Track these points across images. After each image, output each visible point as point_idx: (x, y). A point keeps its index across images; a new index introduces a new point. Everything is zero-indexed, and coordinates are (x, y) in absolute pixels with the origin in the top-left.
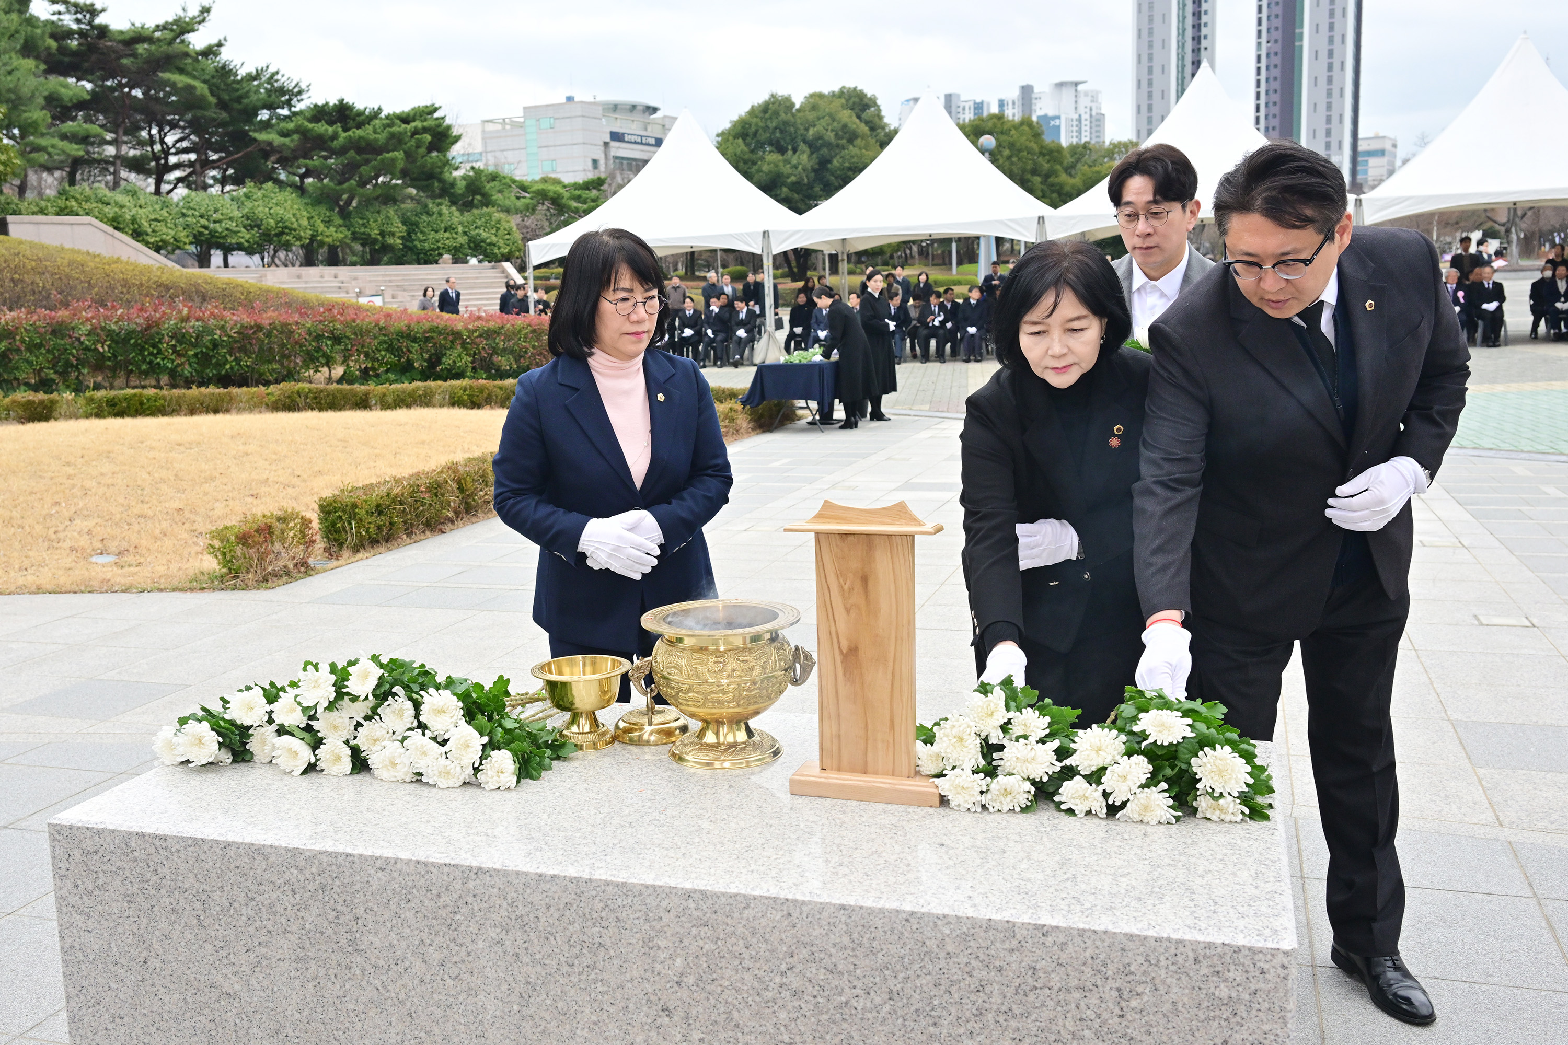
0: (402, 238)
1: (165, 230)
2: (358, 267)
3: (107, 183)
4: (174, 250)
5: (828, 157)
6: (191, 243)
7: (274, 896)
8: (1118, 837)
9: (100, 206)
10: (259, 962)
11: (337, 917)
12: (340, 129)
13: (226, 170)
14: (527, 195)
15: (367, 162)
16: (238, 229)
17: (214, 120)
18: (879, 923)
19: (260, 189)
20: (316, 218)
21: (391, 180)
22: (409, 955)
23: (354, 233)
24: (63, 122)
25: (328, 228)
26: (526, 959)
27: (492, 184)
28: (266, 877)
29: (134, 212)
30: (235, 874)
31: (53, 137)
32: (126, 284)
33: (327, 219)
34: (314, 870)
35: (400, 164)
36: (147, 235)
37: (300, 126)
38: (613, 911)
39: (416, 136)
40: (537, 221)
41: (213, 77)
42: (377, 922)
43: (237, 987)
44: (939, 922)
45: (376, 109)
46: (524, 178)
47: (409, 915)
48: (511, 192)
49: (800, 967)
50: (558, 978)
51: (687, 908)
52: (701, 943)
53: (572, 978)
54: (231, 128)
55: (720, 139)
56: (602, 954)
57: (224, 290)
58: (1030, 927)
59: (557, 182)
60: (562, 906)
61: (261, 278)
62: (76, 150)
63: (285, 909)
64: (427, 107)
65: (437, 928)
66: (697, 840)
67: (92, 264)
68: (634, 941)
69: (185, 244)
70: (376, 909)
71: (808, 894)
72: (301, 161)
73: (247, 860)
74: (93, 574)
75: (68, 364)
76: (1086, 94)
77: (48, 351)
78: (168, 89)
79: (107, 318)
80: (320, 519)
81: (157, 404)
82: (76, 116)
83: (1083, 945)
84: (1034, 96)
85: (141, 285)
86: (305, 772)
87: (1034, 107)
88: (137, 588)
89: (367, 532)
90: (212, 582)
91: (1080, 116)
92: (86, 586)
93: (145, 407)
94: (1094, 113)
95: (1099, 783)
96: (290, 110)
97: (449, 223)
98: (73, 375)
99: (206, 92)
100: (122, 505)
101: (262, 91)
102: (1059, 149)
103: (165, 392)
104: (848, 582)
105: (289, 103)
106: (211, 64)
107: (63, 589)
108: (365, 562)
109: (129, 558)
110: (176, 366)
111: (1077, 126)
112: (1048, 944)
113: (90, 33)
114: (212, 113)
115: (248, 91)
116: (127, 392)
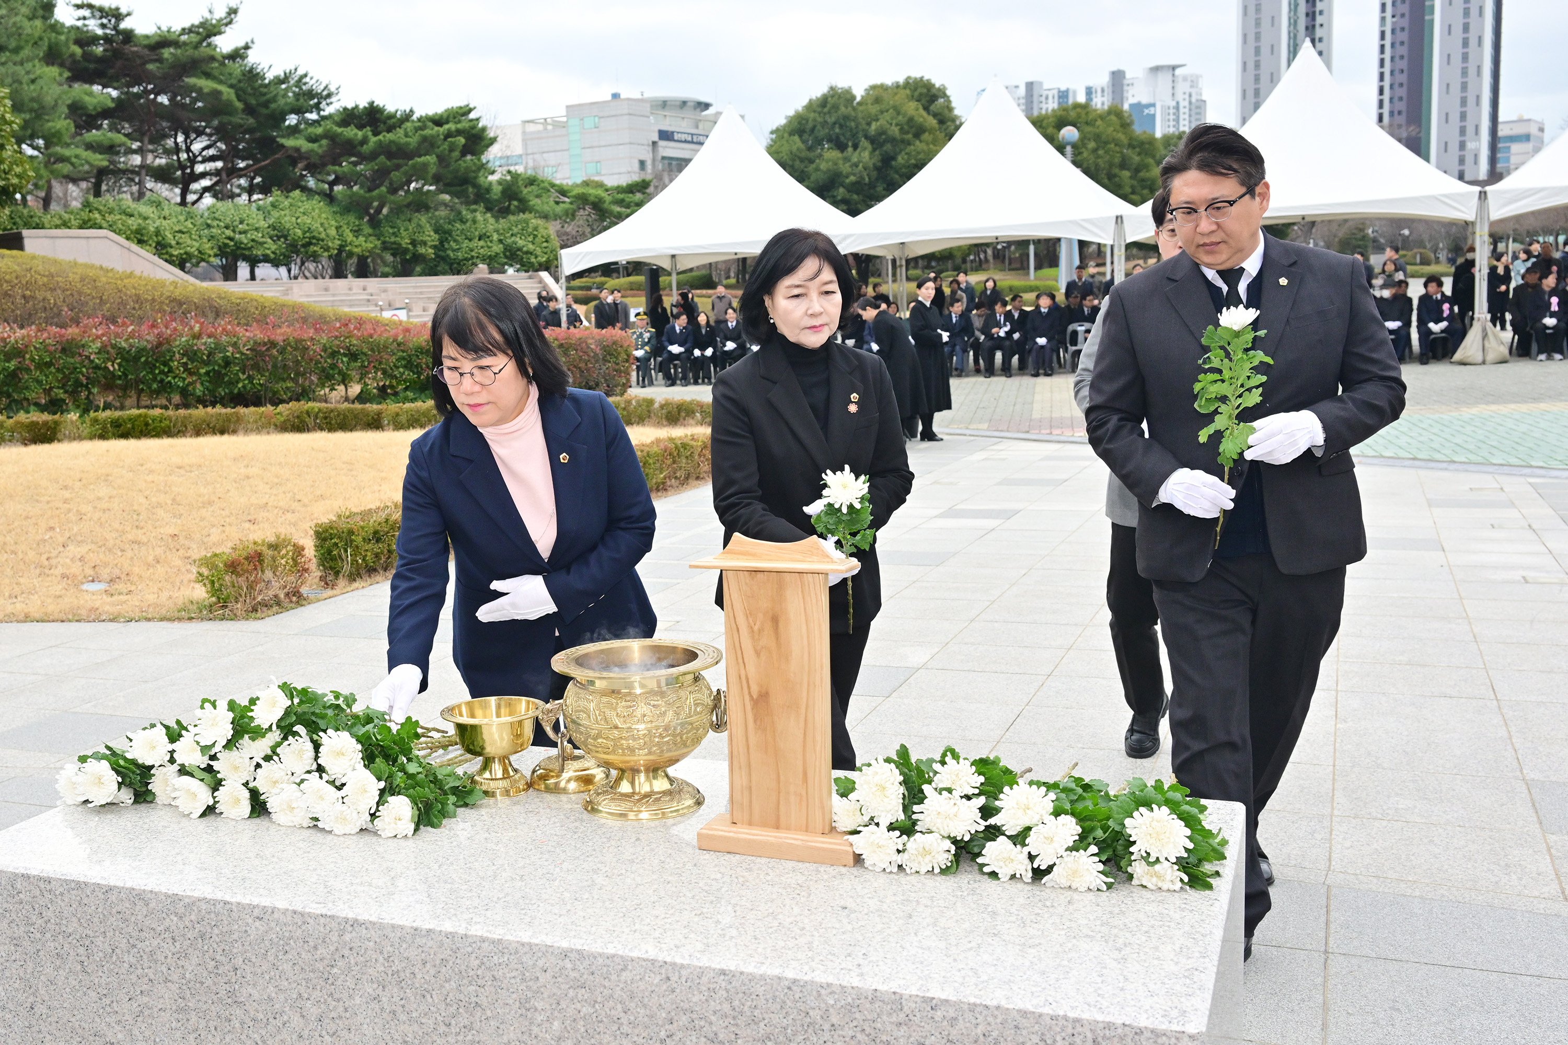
0: (434, 247)
1: (189, 242)
2: (391, 279)
3: (132, 194)
4: (198, 263)
5: (892, 154)
6: (216, 256)
7: (155, 943)
8: (1039, 903)
9: (124, 217)
10: (141, 1011)
11: (216, 967)
12: (370, 133)
13: (253, 178)
14: (567, 200)
15: (397, 167)
16: (264, 240)
17: (241, 126)
18: (760, 991)
19: (287, 197)
20: (345, 227)
21: (423, 185)
22: (287, 1009)
23: (384, 243)
24: (88, 131)
25: (357, 237)
26: (403, 1017)
27: (529, 189)
28: (147, 923)
29: (158, 223)
30: (117, 920)
31: (77, 147)
32: (138, 299)
33: (355, 228)
34: (193, 917)
35: (433, 169)
36: (171, 247)
37: (328, 131)
38: (489, 969)
39: (449, 139)
40: (579, 227)
41: (240, 81)
42: (255, 974)
43: (120, 1036)
44: (823, 992)
45: (408, 111)
46: (565, 182)
47: (287, 967)
48: (549, 197)
49: (679, 1035)
50: (435, 1038)
51: (564, 968)
52: (578, 1006)
53: (449, 1039)
54: (258, 135)
55: (774, 136)
56: (479, 1014)
57: (238, 305)
58: (918, 999)
59: (600, 185)
60: (438, 962)
61: (286, 292)
62: (100, 160)
63: (166, 957)
64: (461, 108)
65: (315, 981)
66: (586, 896)
67: (104, 279)
68: (511, 1002)
69: (210, 256)
70: (254, 960)
71: (687, 957)
72: (330, 168)
73: (128, 905)
74: (82, 602)
75: (78, 384)
76: (1185, 79)
77: (58, 370)
78: (194, 95)
79: (117, 335)
80: (316, 546)
81: (163, 425)
82: (101, 125)
83: (974, 1021)
84: (1126, 82)
85: (154, 300)
86: (203, 815)
87: (1125, 94)
88: (125, 617)
89: (364, 560)
90: (201, 611)
91: (1178, 103)
92: (74, 615)
93: (149, 428)
94: (1193, 100)
95: (1024, 845)
96: (318, 114)
97: (484, 231)
98: (83, 395)
99: (233, 97)
100: (117, 531)
101: (290, 94)
102: (1152, 141)
103: (170, 413)
104: (758, 623)
105: (317, 107)
106: (235, 68)
107: (51, 618)
108: (360, 592)
109: (120, 586)
110: (188, 385)
111: (1174, 114)
112: (937, 1019)
113: (116, 38)
114: (237, 119)
115: (276, 95)
116: (135, 412)
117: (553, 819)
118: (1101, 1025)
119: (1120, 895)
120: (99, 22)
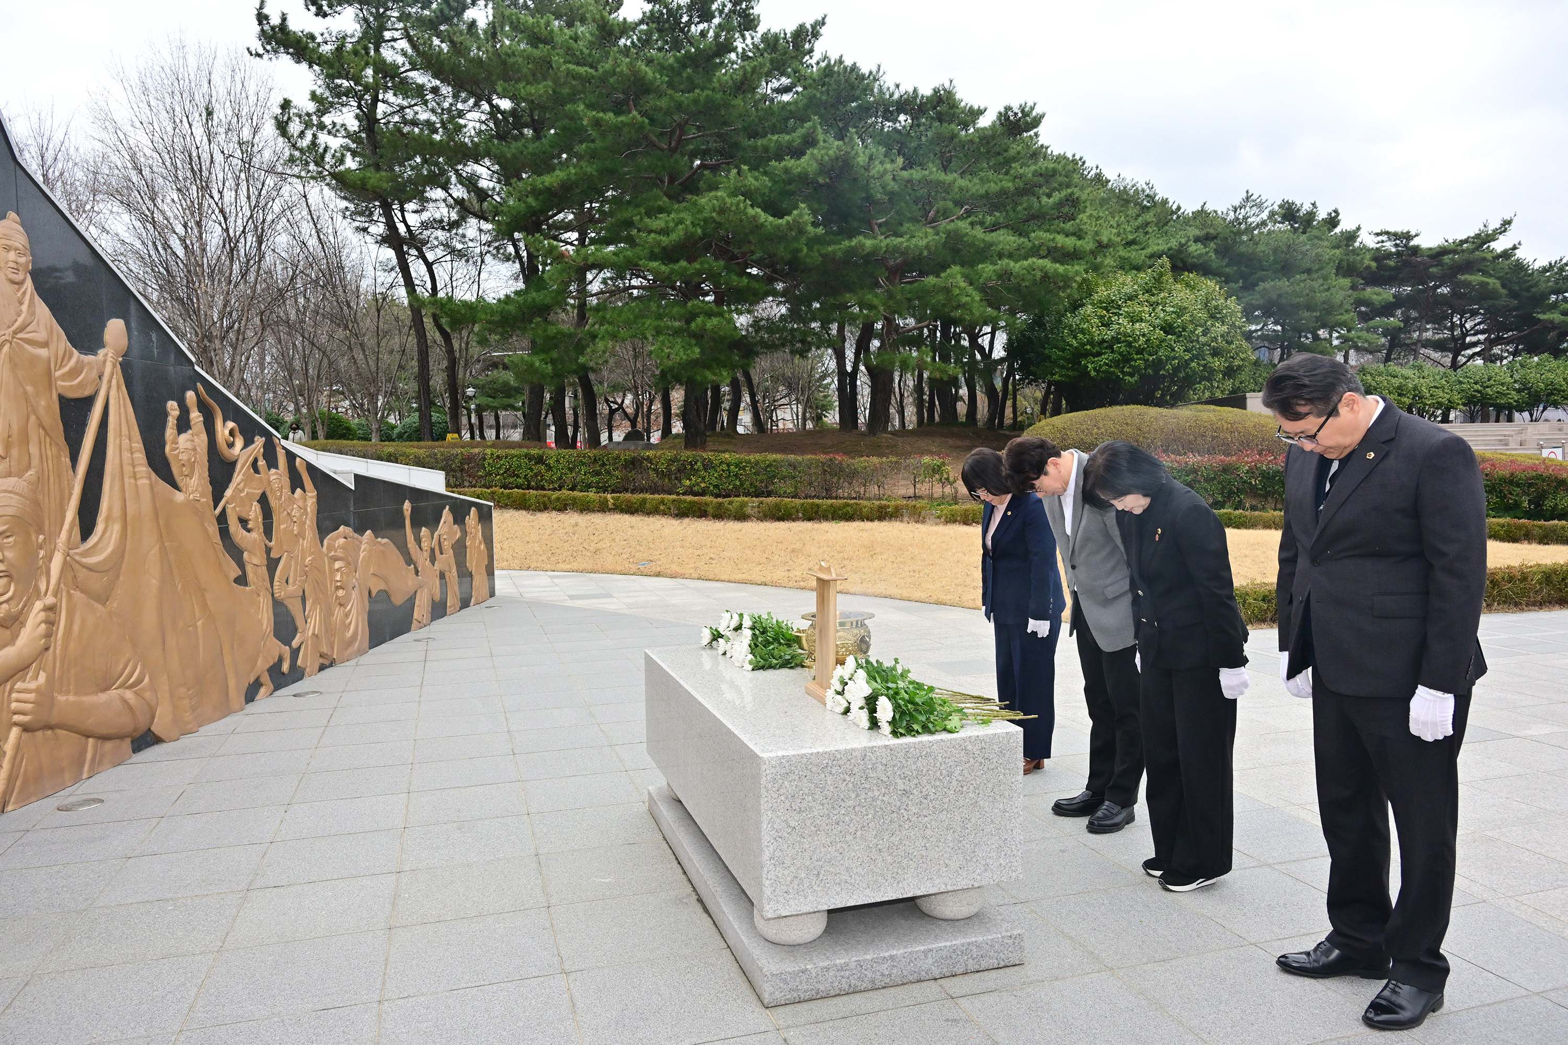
17: (1506, 306)
41: (1507, 274)
54: (1521, 312)
99: (1498, 286)
101: (1552, 280)
113: (1405, 253)
114: (1501, 302)
115: (1538, 281)
120: (1394, 242)
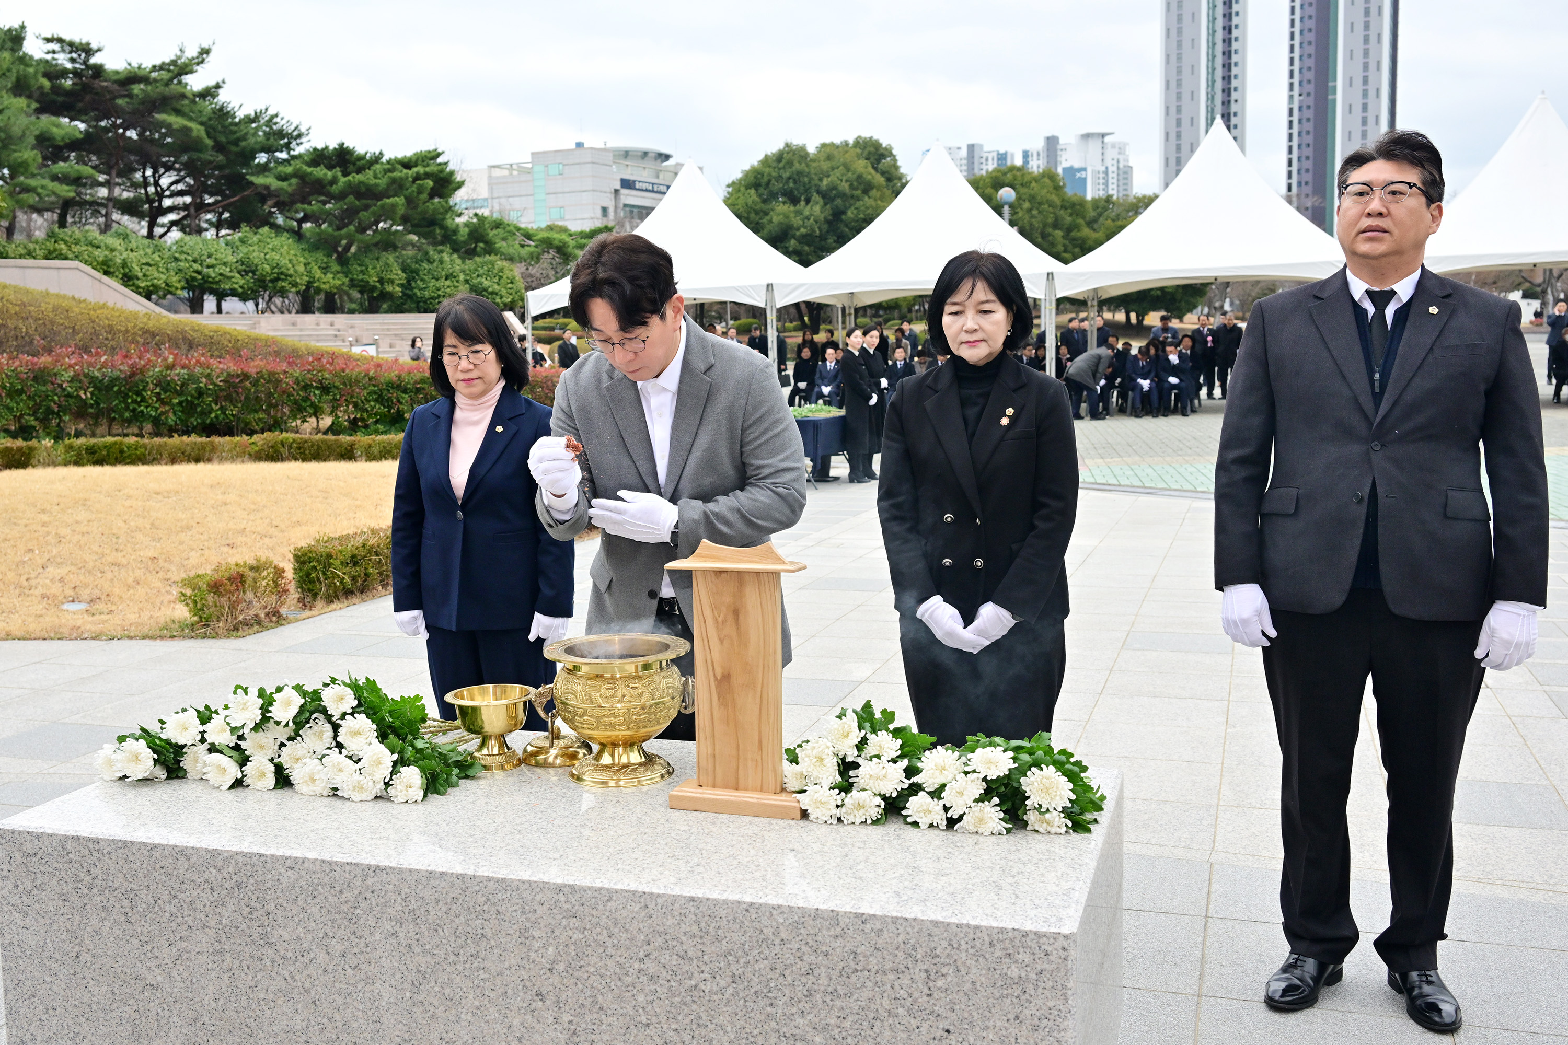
0: (402, 285)
1: (156, 274)
2: (356, 316)
3: (99, 225)
4: (164, 296)
5: (842, 208)
6: (183, 288)
7: (195, 893)
8: (952, 845)
9: (90, 249)
10: (180, 955)
11: (251, 913)
12: (339, 174)
13: (221, 214)
14: (531, 243)
15: (366, 208)
16: (232, 274)
17: (210, 162)
18: (723, 913)
19: (256, 233)
20: (313, 264)
21: (391, 226)
22: (314, 947)
23: (352, 280)
24: (54, 162)
25: (325, 274)
26: (418, 950)
27: (495, 232)
28: (188, 876)
29: (125, 255)
30: (161, 874)
31: (44, 178)
32: (111, 330)
33: (324, 265)
34: (231, 869)
35: (401, 210)
36: (138, 279)
37: (299, 170)
38: (494, 904)
39: (418, 182)
40: (543, 269)
41: (210, 119)
42: (286, 917)
43: (159, 978)
44: (775, 912)
45: (377, 153)
46: (529, 226)
47: (315, 910)
48: (515, 240)
49: (655, 954)
50: (446, 967)
51: (558, 901)
52: (570, 933)
53: (458, 967)
54: (227, 171)
55: (731, 189)
56: (484, 944)
57: (212, 337)
58: (851, 915)
59: (564, 230)
60: (449, 900)
61: (254, 326)
62: (67, 191)
63: (205, 906)
64: (429, 152)
65: (339, 922)
66: (576, 844)
67: (77, 310)
68: (512, 932)
69: (177, 289)
70: (285, 905)
71: (662, 888)
72: (299, 206)
73: (171, 861)
74: (63, 621)
75: (49, 411)
76: (1113, 146)
77: (29, 397)
78: (163, 130)
79: (90, 364)
80: (295, 569)
81: (138, 452)
82: (69, 156)
83: (896, 932)
84: (1059, 147)
85: (127, 331)
86: (232, 787)
87: (1059, 159)
88: (107, 635)
89: (341, 582)
90: (183, 630)
91: (1107, 168)
92: (56, 633)
93: (125, 455)
94: (1121, 166)
95: (940, 798)
96: (289, 153)
97: (451, 271)
98: (54, 422)
99: (203, 134)
100: (97, 553)
101: (261, 133)
102: (1082, 203)
103: (146, 441)
104: (722, 615)
105: (287, 147)
106: (208, 106)
107: (33, 636)
108: (338, 613)
109: (100, 606)
110: (160, 415)
111: (1104, 178)
112: (866, 931)
113: (85, 73)
114: (208, 156)
115: (246, 134)
116: (110, 439)
117: (544, 788)
118: (996, 931)
119: (1018, 838)
120: (69, 56)
